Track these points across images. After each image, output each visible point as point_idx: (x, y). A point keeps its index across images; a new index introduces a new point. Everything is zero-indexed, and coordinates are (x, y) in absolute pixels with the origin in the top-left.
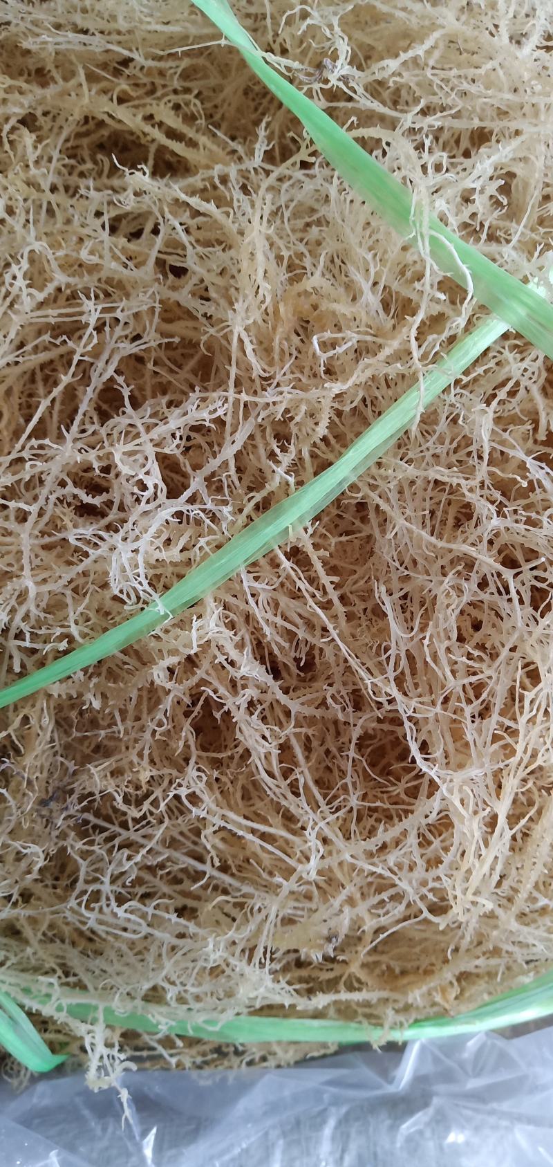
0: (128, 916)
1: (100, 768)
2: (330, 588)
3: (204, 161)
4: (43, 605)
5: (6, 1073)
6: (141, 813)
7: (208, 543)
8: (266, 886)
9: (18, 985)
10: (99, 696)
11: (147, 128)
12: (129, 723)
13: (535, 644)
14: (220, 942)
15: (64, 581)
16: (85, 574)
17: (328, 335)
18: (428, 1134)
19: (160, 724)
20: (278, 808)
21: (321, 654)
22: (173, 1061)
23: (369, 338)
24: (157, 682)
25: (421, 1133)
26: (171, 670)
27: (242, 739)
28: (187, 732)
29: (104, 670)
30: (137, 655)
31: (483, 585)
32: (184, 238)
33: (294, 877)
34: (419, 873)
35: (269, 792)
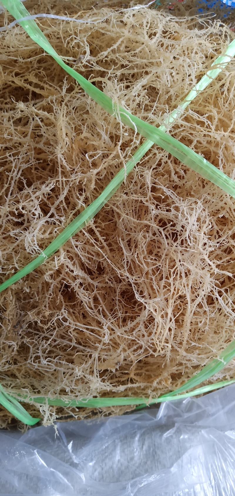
0: (48, 363)
1: (32, 312)
2: (103, 241)
3: (47, 94)
4: (5, 258)
5: (19, 428)
6: (48, 327)
7: (58, 230)
8: (94, 348)
9: (16, 393)
10: (29, 288)
11: (26, 85)
12: (40, 296)
13: (173, 252)
14: (80, 369)
15: (11, 249)
16: (18, 246)
17: (91, 153)
18: (174, 436)
19: (50, 295)
20: (94, 319)
21: (103, 265)
22: (76, 417)
23: (106, 152)
24: (47, 280)
25: (171, 436)
26: (51, 276)
27: (79, 297)
28: (60, 297)
29: (30, 279)
30: (39, 271)
31: (154, 234)
32: (41, 124)
33: (102, 343)
34: (146, 338)
35: (90, 314)
